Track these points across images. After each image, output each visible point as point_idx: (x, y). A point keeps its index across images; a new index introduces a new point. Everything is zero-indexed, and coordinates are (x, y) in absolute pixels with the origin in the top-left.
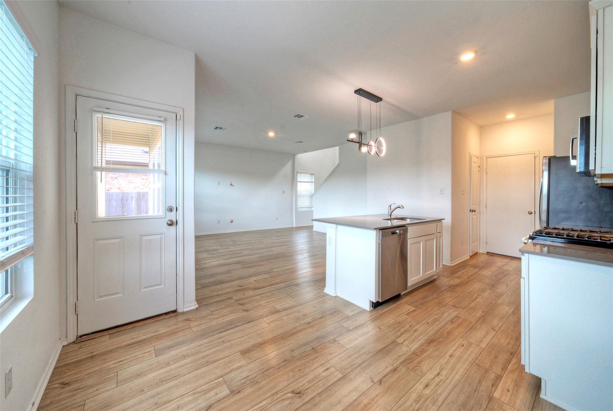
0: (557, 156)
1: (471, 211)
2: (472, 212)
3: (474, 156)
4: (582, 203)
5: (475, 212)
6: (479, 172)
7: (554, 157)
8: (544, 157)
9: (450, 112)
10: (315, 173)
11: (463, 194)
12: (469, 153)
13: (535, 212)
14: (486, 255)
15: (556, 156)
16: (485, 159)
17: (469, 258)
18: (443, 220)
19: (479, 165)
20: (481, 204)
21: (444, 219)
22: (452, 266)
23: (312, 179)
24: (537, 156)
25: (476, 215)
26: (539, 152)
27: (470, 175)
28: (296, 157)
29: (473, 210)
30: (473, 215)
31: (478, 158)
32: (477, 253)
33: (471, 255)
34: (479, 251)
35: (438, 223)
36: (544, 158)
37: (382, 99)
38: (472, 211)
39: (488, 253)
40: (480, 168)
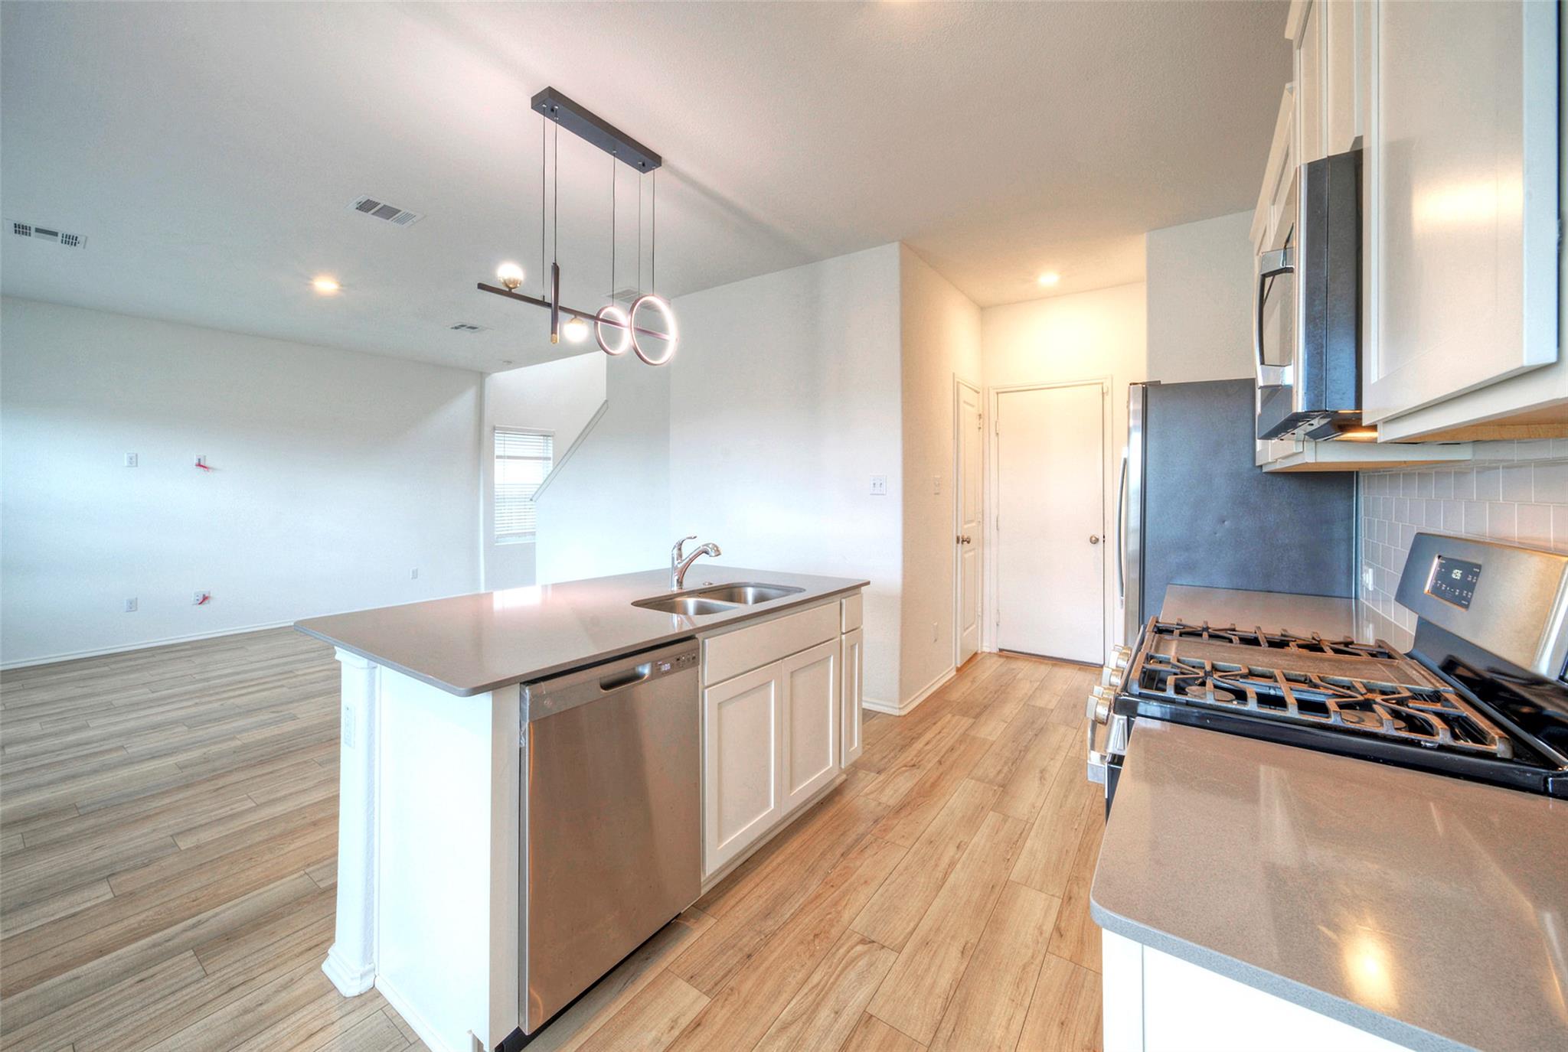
0: (1162, 383)
1: (961, 540)
2: (962, 543)
3: (966, 386)
4: (1224, 522)
5: (968, 542)
6: (981, 430)
7: (1156, 385)
8: (1131, 384)
9: (896, 245)
10: (554, 432)
11: (938, 494)
12: (954, 374)
13: (1104, 537)
14: (995, 658)
15: (1160, 381)
16: (993, 397)
17: (956, 675)
18: (863, 588)
19: (981, 412)
20: (987, 519)
21: (868, 583)
22: (905, 716)
23: (547, 450)
24: (1107, 392)
25: (974, 549)
26: (1112, 379)
27: (957, 440)
28: (487, 380)
29: (966, 537)
30: (966, 552)
31: (978, 393)
32: (976, 654)
33: (959, 666)
34: (982, 646)
35: (844, 601)
36: (1132, 386)
37: (660, 158)
38: (963, 541)
39: (1001, 650)
40: (981, 420)
